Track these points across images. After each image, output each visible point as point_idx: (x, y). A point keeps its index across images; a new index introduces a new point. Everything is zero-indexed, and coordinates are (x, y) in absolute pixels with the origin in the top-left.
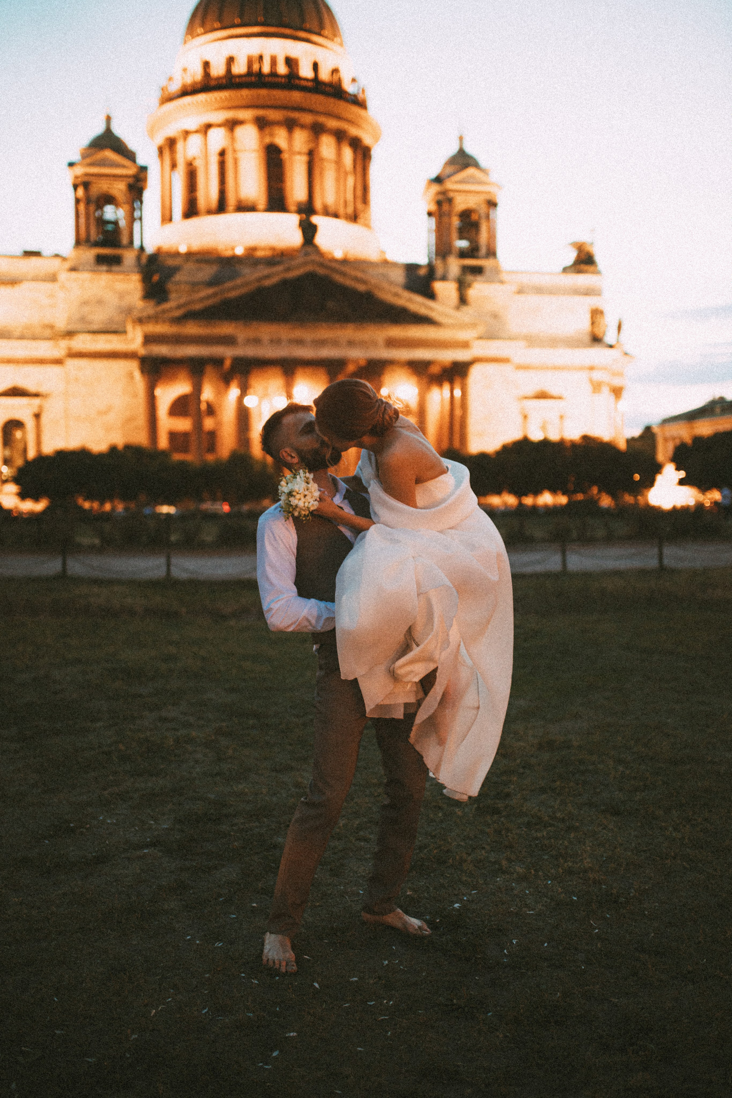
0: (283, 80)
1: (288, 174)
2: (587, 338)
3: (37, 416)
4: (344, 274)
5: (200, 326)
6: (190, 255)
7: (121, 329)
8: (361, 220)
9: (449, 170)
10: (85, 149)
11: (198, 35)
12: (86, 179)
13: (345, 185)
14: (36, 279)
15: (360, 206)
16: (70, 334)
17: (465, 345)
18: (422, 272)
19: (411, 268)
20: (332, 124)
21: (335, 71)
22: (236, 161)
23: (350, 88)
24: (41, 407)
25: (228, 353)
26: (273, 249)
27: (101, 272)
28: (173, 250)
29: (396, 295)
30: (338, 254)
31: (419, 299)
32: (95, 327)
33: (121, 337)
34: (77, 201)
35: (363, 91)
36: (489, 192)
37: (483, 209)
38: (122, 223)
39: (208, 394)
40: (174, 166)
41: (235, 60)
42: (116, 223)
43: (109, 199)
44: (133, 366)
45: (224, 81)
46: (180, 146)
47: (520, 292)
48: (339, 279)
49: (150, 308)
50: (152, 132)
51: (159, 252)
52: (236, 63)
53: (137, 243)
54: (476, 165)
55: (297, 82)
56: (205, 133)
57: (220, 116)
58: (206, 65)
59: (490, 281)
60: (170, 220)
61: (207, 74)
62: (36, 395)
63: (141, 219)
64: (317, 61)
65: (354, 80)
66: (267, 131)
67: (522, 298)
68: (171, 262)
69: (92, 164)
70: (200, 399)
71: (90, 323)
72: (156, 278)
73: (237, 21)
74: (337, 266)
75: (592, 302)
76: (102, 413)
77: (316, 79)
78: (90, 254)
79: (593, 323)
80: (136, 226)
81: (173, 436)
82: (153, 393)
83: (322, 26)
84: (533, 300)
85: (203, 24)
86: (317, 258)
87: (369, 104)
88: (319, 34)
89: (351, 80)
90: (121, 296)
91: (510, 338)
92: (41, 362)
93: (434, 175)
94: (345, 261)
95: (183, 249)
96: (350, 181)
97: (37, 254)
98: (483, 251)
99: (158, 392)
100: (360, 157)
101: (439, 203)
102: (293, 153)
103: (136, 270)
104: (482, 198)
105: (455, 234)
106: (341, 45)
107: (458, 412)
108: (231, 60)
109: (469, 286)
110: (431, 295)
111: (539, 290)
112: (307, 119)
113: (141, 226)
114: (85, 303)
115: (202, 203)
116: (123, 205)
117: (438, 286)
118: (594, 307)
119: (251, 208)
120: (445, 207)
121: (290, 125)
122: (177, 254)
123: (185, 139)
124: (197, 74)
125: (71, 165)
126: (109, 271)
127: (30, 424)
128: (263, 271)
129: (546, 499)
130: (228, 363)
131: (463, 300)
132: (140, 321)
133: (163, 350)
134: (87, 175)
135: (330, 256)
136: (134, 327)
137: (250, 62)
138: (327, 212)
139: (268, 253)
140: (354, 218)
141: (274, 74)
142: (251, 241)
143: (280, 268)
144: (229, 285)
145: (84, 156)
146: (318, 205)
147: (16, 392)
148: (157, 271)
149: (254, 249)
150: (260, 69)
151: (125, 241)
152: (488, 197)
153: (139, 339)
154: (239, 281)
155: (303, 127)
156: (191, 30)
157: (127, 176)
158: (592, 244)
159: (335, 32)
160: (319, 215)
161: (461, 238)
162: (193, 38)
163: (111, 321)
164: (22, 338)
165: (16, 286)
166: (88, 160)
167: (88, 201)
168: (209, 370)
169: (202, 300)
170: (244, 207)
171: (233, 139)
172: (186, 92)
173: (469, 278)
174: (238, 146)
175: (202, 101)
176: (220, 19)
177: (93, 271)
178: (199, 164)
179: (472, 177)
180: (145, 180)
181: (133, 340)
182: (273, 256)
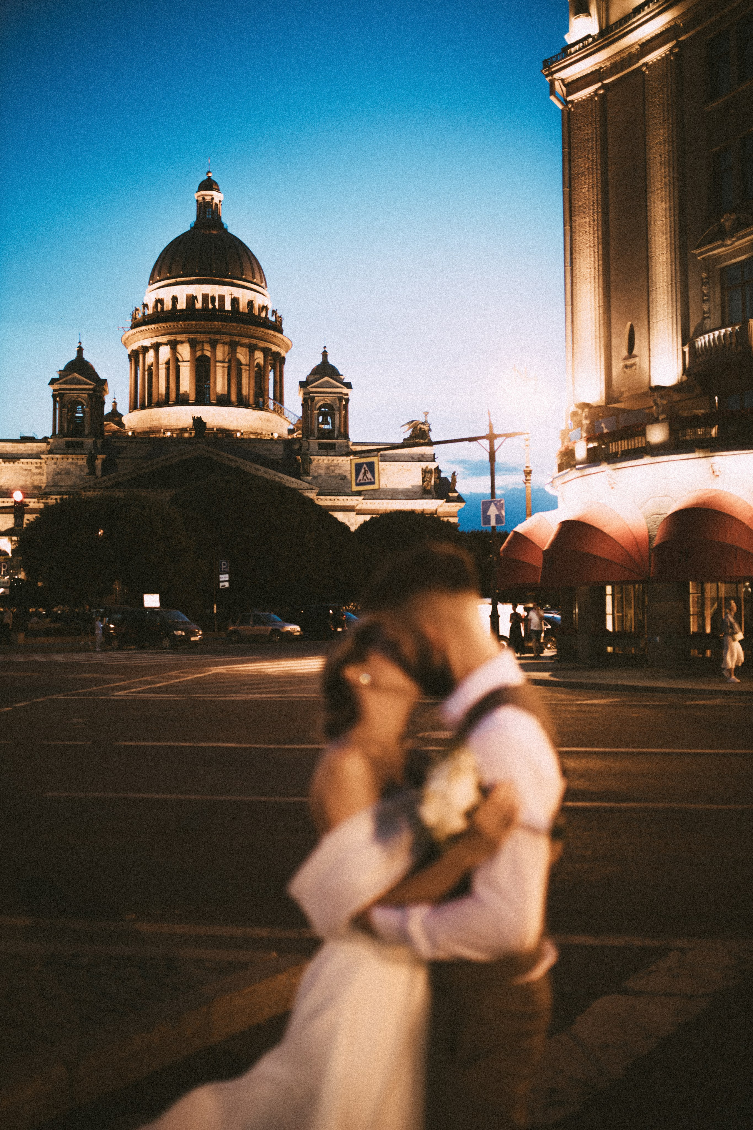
0: (228, 314)
1: (212, 377)
2: (420, 491)
4: (219, 456)
11: (156, 282)
12: (62, 392)
14: (29, 457)
21: (264, 308)
27: (68, 454)
37: (337, 404)
43: (78, 403)
45: (172, 314)
52: (178, 301)
54: (335, 371)
55: (237, 315)
56: (157, 348)
57: (165, 339)
59: (340, 454)
64: (251, 300)
65: (276, 313)
66: (197, 347)
68: (118, 444)
69: (66, 382)
71: (60, 487)
72: (99, 459)
75: (424, 464)
77: (233, 310)
79: (424, 481)
85: (159, 275)
86: (202, 446)
87: (285, 329)
90: (82, 468)
98: (336, 432)
101: (306, 399)
102: (216, 360)
103: (93, 451)
104: (335, 396)
105: (315, 422)
108: (175, 299)
112: (228, 339)
114: (58, 473)
118: (424, 468)
119: (187, 401)
120: (309, 403)
121: (214, 343)
125: (51, 382)
126: (73, 453)
134: (61, 389)
137: (188, 301)
141: (204, 308)
143: (176, 454)
145: (61, 376)
150: (194, 305)
151: (86, 432)
152: (340, 396)
155: (222, 344)
157: (89, 390)
159: (262, 280)
162: (152, 284)
165: (16, 461)
166: (64, 379)
170: (181, 400)
171: (175, 353)
174: (179, 358)
175: (152, 329)
176: (170, 271)
177: (62, 453)
178: (153, 369)
179: (328, 382)
180: (104, 389)
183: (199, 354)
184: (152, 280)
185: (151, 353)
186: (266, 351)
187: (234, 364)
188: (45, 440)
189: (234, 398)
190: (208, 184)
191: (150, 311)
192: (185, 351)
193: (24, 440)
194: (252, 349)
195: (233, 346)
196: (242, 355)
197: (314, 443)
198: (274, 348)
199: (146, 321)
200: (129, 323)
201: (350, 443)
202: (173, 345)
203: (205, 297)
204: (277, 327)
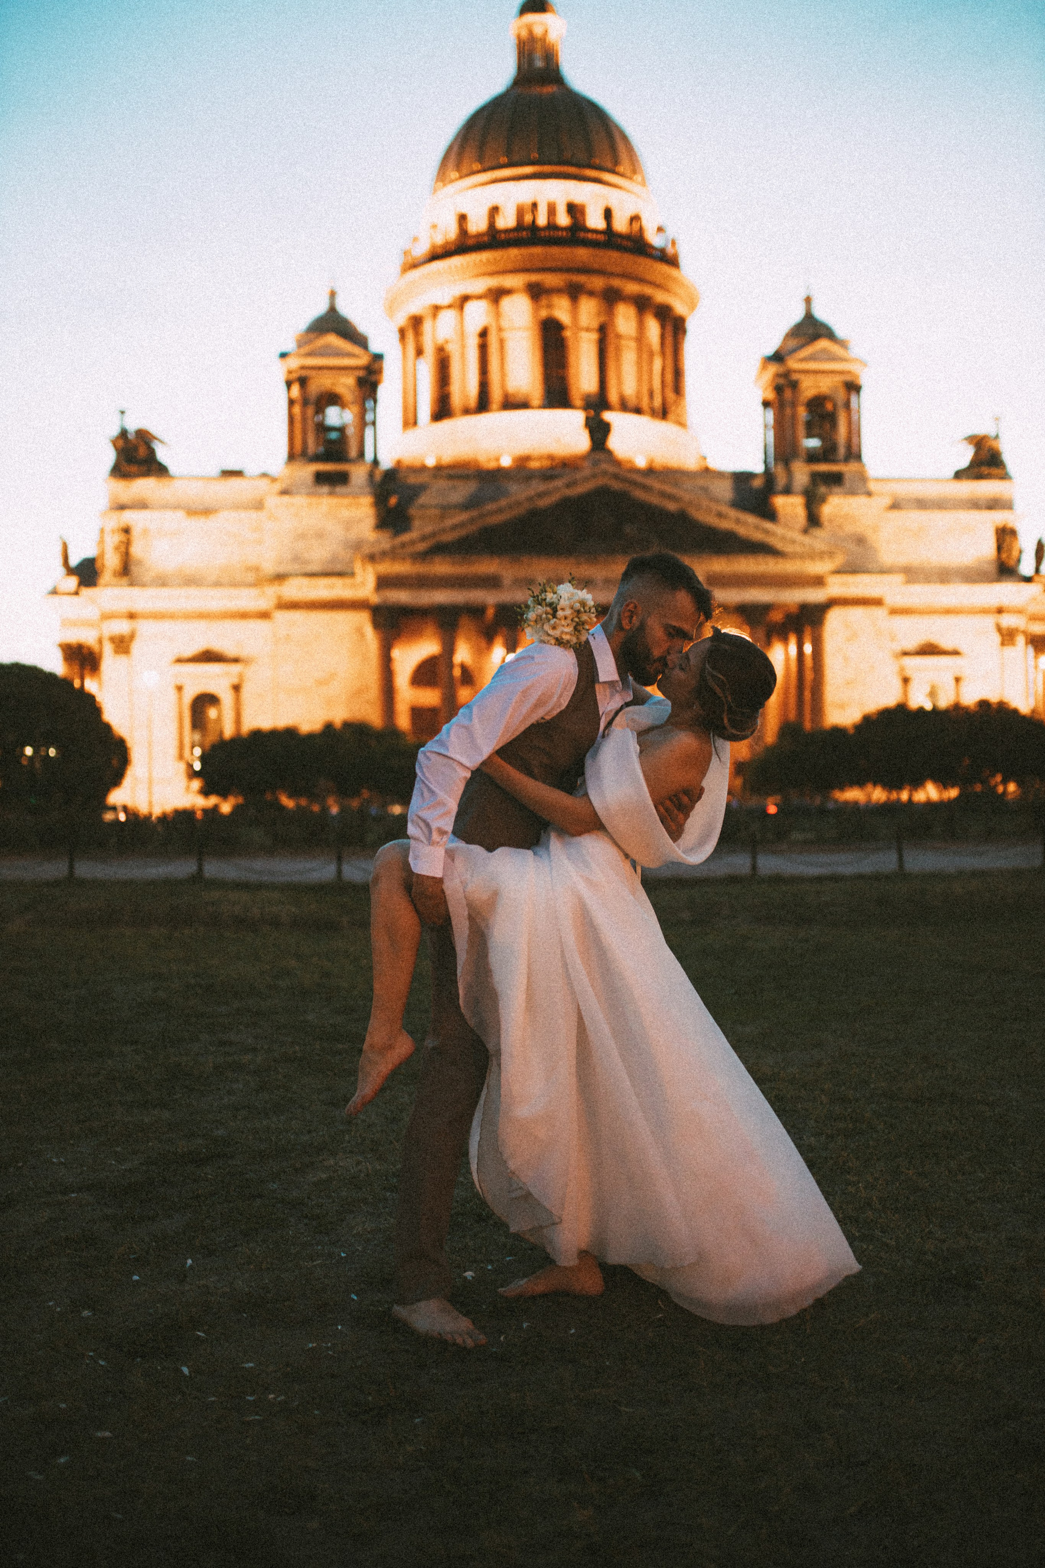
0: (564, 234)
1: (572, 359)
2: (992, 569)
3: (237, 688)
4: (645, 488)
5: (453, 564)
6: (439, 469)
7: (349, 570)
8: (671, 416)
9: (793, 343)
10: (302, 336)
11: (452, 181)
12: (304, 373)
13: (651, 371)
14: (238, 506)
15: (671, 396)
16: (280, 578)
17: (819, 581)
18: (757, 483)
19: (741, 479)
20: (632, 288)
21: (635, 219)
22: (502, 342)
23: (655, 240)
24: (241, 676)
25: (490, 598)
26: (551, 457)
27: (320, 495)
28: (417, 464)
29: (720, 515)
30: (641, 462)
31: (751, 519)
32: (315, 567)
33: (348, 581)
34: (291, 402)
35: (674, 243)
36: (849, 372)
37: (841, 395)
38: (351, 431)
39: (463, 654)
40: (419, 352)
41: (500, 210)
42: (341, 430)
43: (332, 399)
44: (363, 619)
45: (486, 239)
46: (427, 326)
47: (895, 506)
48: (639, 494)
49: (384, 541)
50: (391, 308)
51: (399, 466)
52: (501, 213)
53: (369, 456)
54: (830, 335)
55: (582, 235)
56: (461, 308)
57: (481, 285)
58: (463, 218)
59: (853, 493)
60: (415, 423)
61: (463, 231)
62: (236, 660)
63: (374, 423)
64: (610, 205)
65: (660, 229)
66: (544, 301)
67: (895, 514)
68: (412, 480)
69: (310, 354)
70: (451, 662)
71: (306, 562)
72: (393, 501)
73: (504, 160)
74: (639, 479)
75: (1000, 517)
76: (321, 683)
77: (609, 230)
78: (308, 470)
79: (999, 548)
80: (369, 432)
81: (417, 712)
82: (389, 654)
83: (616, 162)
84: (914, 517)
85: (458, 167)
86: (612, 469)
87: (683, 261)
88: (613, 172)
89: (656, 229)
90: (348, 525)
91: (883, 571)
92: (244, 615)
93: (770, 351)
94: (650, 471)
95: (431, 462)
96: (658, 364)
97: (238, 474)
98: (842, 451)
99: (396, 653)
100: (669, 329)
101: (779, 389)
102: (578, 328)
103: (368, 490)
104: (839, 379)
105: (801, 430)
106: (643, 183)
107: (809, 675)
108: (494, 211)
109: (823, 500)
110: (770, 515)
111: (922, 504)
112: (598, 283)
113: (375, 432)
114: (302, 536)
115: (456, 400)
116: (351, 406)
117: (780, 502)
118: (1001, 525)
119: (524, 405)
120: (788, 394)
121: (574, 292)
122: (423, 468)
123: (435, 316)
124: (450, 232)
125: (283, 355)
126: (331, 494)
127: (227, 698)
128: (538, 486)
129: (930, 792)
130: (490, 613)
131: (813, 520)
132: (372, 558)
133: (402, 597)
134: (303, 368)
135: (629, 465)
136: (363, 565)
137: (520, 212)
138: (624, 407)
139: (546, 463)
140: (663, 413)
141: (552, 226)
142: (523, 449)
143: (558, 483)
144: (490, 507)
145: (300, 344)
146: (613, 397)
147: (209, 657)
148: (395, 492)
149: (526, 459)
150: (534, 221)
151: (353, 453)
152: (848, 378)
153: (370, 582)
154: (503, 502)
155: (591, 294)
156: (442, 176)
157: (356, 368)
158: (997, 437)
159: (635, 168)
160: (615, 410)
161: (809, 435)
162: (444, 185)
163: (334, 559)
164: (217, 584)
165: (211, 516)
166: (306, 349)
167: (305, 402)
168: (465, 622)
169: (454, 527)
170: (512, 404)
171: (498, 315)
172: (437, 255)
173: (823, 489)
174: (504, 323)
175: (456, 267)
176: (480, 159)
177: (309, 494)
178: (453, 349)
179: (824, 351)
180: (379, 371)
181: (363, 584)
182: (552, 468)
183: (544, 313)
185: (448, 318)
192: (518, 309)
193: (227, 475)
201: (872, 478)
202: (496, 297)
203: (553, 204)
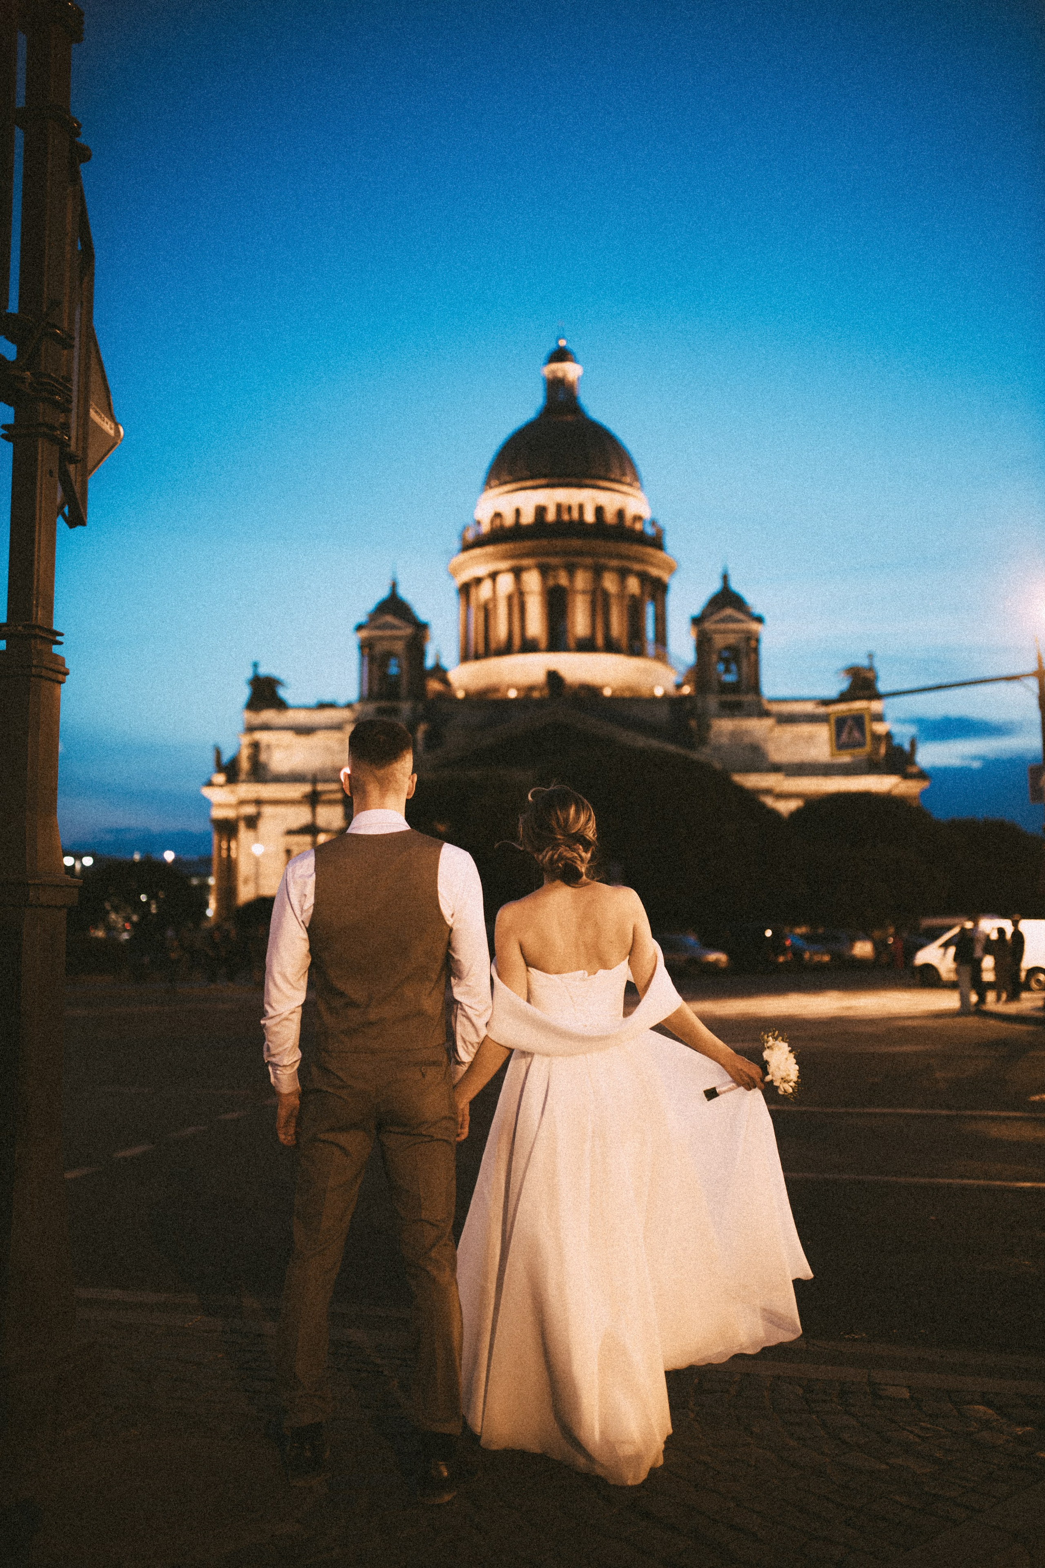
0: (586, 528)
1: (570, 615)
9: (712, 608)
12: (372, 640)
14: (327, 728)
22: (523, 603)
36: (748, 630)
37: (743, 646)
38: (403, 679)
42: (398, 676)
43: (392, 655)
45: (513, 532)
46: (473, 591)
52: (523, 513)
54: (740, 601)
56: (495, 579)
57: (507, 564)
58: (498, 515)
59: (750, 715)
61: (497, 525)
66: (550, 575)
77: (598, 523)
78: (372, 706)
85: (498, 477)
87: (668, 543)
88: (619, 482)
91: (772, 770)
95: (460, 695)
97: (330, 705)
98: (744, 686)
101: (700, 642)
105: (714, 671)
108: (520, 511)
112: (588, 561)
115: (495, 644)
116: (403, 661)
119: (536, 649)
120: (706, 646)
122: (454, 700)
123: (478, 584)
134: (371, 637)
145: (370, 620)
148: (426, 721)
150: (546, 518)
151: (404, 693)
152: (750, 635)
155: (581, 568)
157: (407, 636)
162: (489, 489)
165: (312, 735)
166: (374, 624)
167: (373, 659)
170: (528, 648)
171: (520, 584)
174: (524, 589)
178: (491, 607)
179: (732, 615)
180: (424, 637)
183: (551, 582)
184: (488, 484)
185: (487, 586)
186: (644, 577)
187: (600, 599)
188: (349, 706)
189: (600, 641)
190: (560, 355)
191: (485, 528)
192: (532, 580)
193: (322, 706)
194: (623, 574)
195: (598, 572)
196: (610, 583)
197: (713, 702)
198: (654, 572)
199: (480, 542)
200: (456, 544)
201: (765, 702)
202: (517, 572)
203: (559, 507)
204: (657, 542)
